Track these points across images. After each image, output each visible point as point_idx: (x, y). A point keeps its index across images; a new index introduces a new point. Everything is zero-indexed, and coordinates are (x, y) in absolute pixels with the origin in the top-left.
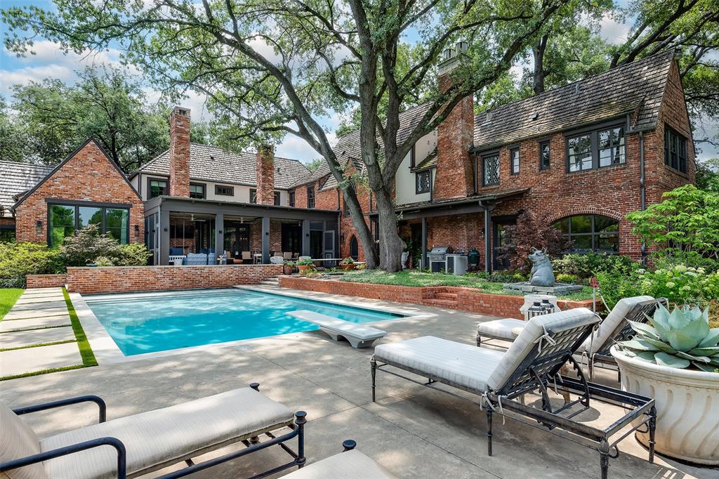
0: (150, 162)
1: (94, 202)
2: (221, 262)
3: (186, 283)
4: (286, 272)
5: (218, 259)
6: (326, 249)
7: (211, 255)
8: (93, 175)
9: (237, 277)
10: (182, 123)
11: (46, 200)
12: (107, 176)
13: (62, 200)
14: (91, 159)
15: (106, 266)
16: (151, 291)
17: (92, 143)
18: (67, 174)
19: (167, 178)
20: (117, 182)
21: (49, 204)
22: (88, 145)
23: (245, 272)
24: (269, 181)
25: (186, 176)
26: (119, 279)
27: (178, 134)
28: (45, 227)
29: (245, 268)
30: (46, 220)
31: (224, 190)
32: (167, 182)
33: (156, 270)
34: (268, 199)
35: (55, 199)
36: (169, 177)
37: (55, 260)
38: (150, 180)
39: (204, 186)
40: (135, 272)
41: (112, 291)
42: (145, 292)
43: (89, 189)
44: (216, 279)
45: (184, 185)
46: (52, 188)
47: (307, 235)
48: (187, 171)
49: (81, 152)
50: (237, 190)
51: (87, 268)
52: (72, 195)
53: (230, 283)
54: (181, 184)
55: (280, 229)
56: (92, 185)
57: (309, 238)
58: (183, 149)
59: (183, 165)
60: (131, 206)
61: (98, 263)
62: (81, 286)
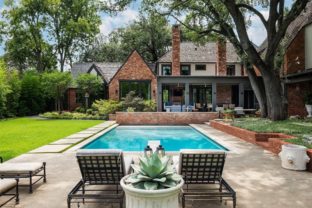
0: (164, 56)
1: (136, 80)
2: (188, 110)
3: (164, 121)
4: (221, 117)
5: (186, 108)
6: (255, 102)
7: (184, 106)
8: (136, 67)
9: (191, 119)
10: (176, 33)
11: (119, 80)
12: (141, 67)
13: (124, 80)
14: (135, 59)
15: (131, 111)
16: (148, 125)
17: (135, 51)
18: (126, 67)
19: (170, 64)
20: (145, 69)
21: (120, 82)
22: (134, 53)
23: (195, 116)
24: (223, 59)
25: (178, 62)
26: (135, 118)
27: (174, 40)
28: (119, 92)
29: (196, 114)
30: (119, 89)
31: (201, 67)
32: (171, 66)
33: (150, 114)
34: (223, 71)
35: (122, 80)
36: (171, 63)
37: (120, 108)
38: (163, 66)
39: (189, 66)
40: (142, 115)
41: (132, 124)
42: (146, 125)
43: (134, 74)
44: (180, 120)
45: (177, 67)
46: (121, 75)
47: (242, 93)
48: (179, 59)
49: (131, 56)
50: (208, 67)
51: (123, 112)
52: (128, 77)
53: (187, 122)
54: (176, 67)
55: (231, 89)
56: (135, 72)
57: (243, 95)
58: (177, 47)
59: (176, 56)
60: (151, 80)
61: (128, 110)
62: (121, 121)
